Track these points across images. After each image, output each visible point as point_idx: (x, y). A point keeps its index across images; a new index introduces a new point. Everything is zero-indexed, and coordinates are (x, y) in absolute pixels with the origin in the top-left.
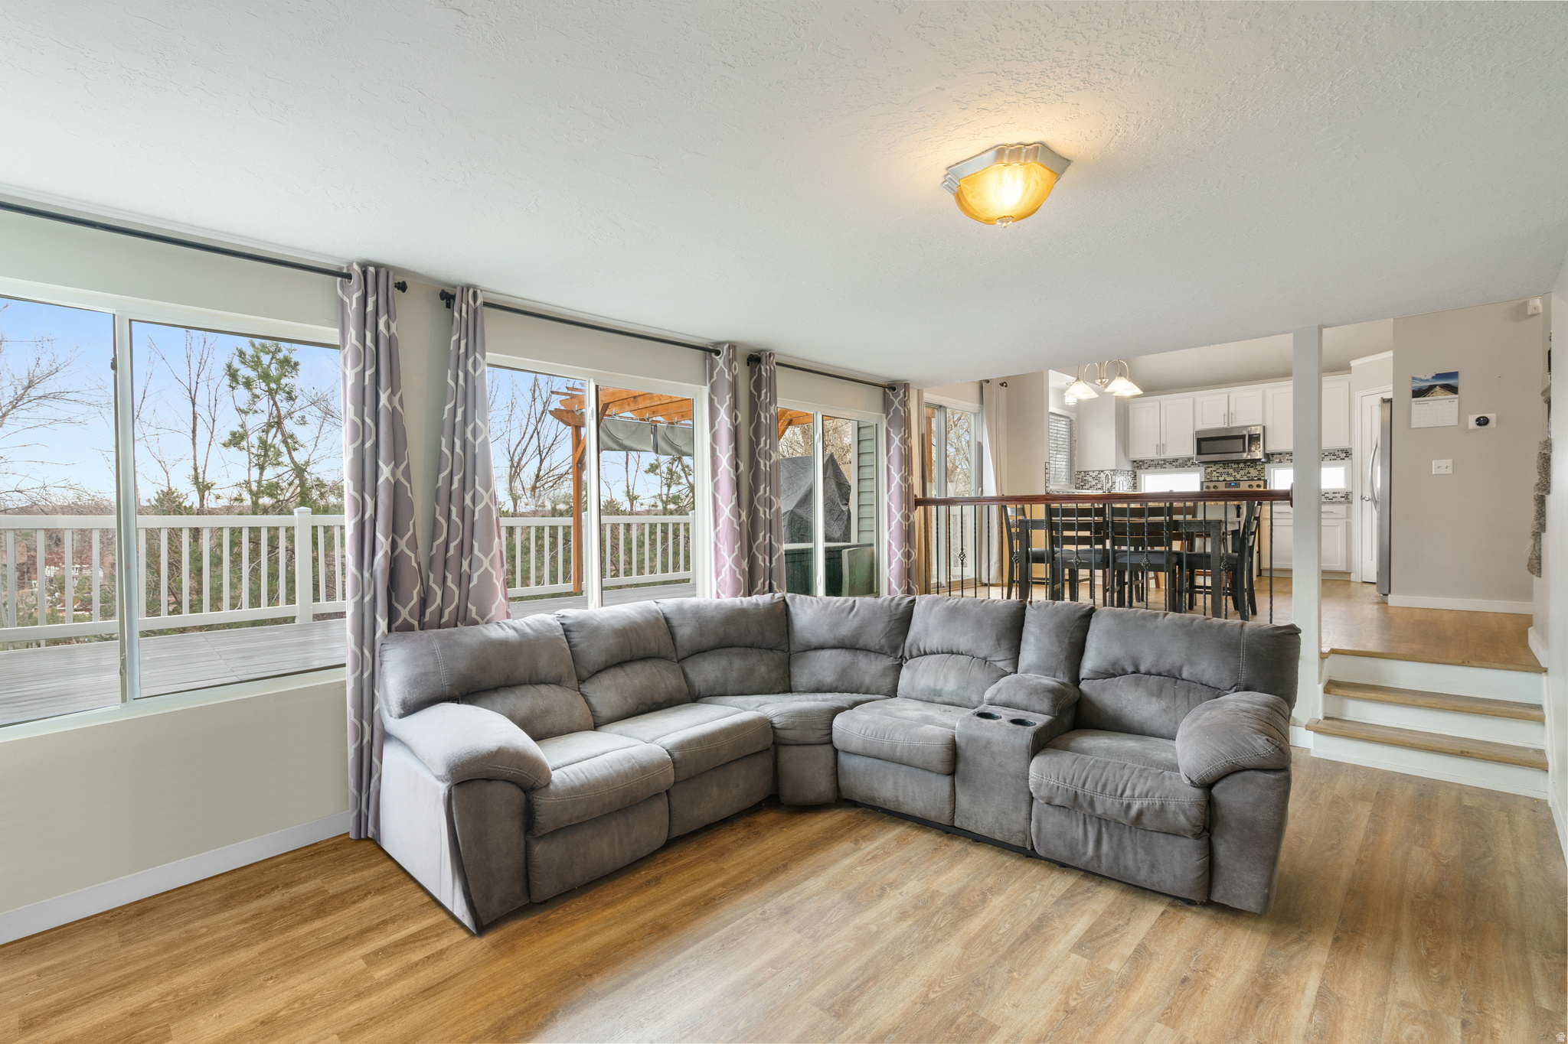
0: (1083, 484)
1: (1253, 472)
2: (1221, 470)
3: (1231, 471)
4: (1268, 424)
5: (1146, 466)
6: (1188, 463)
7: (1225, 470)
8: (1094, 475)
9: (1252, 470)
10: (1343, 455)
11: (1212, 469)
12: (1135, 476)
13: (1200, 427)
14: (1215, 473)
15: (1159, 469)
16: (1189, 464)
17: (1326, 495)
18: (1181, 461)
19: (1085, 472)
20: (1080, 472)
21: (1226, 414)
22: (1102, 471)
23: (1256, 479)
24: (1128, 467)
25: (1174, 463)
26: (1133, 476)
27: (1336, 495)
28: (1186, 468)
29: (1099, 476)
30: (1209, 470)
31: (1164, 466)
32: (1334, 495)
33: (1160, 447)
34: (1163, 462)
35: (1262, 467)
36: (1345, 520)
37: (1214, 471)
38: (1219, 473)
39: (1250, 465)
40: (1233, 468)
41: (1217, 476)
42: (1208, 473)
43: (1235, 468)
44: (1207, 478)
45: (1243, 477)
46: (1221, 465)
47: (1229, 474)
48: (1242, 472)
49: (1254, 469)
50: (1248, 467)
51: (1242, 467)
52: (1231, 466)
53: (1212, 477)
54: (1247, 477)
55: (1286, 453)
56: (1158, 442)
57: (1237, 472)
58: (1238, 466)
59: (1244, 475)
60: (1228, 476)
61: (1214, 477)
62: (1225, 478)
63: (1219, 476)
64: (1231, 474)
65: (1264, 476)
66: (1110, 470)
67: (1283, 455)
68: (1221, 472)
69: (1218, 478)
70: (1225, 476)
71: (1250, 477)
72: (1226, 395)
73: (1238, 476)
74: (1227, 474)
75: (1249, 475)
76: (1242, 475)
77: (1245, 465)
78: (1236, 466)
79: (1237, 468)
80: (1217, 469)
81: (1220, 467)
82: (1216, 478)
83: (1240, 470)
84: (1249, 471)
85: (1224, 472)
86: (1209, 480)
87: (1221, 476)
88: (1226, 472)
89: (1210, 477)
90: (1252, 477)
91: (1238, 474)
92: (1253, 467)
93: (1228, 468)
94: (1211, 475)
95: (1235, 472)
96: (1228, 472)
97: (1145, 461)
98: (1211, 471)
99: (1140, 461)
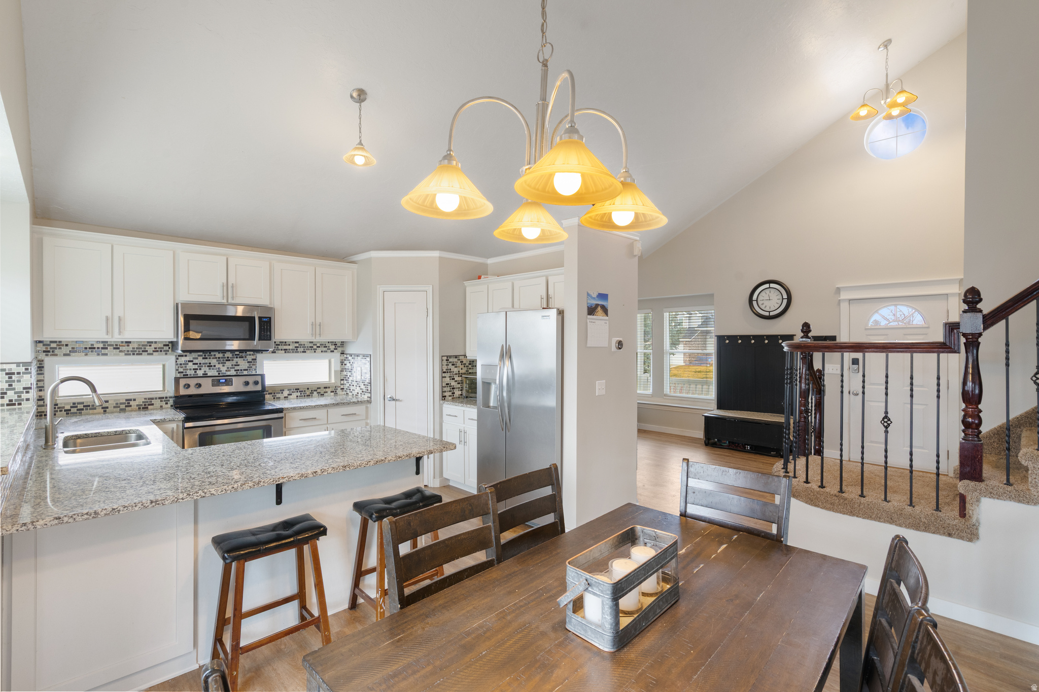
1: (243, 364)
2: (200, 360)
3: (214, 362)
4: (277, 305)
5: (65, 350)
6: (148, 348)
7: (206, 361)
9: (240, 361)
10: (332, 347)
11: (187, 358)
12: (42, 368)
13: (186, 298)
14: (190, 364)
15: (93, 358)
16: (150, 349)
17: (319, 390)
18: (136, 346)
21: (225, 284)
23: (246, 373)
25: (123, 348)
26: (36, 368)
27: (327, 390)
28: (145, 357)
30: (182, 360)
32: (325, 390)
33: (113, 322)
34: (101, 345)
35: (253, 357)
37: (189, 361)
38: (197, 364)
39: (239, 355)
40: (216, 358)
41: (194, 369)
42: (181, 364)
43: (219, 358)
44: (179, 373)
45: (230, 371)
46: (201, 353)
47: (211, 366)
48: (228, 364)
49: (244, 360)
50: (237, 358)
51: (228, 357)
52: (214, 355)
53: (187, 369)
54: (235, 370)
55: (293, 342)
56: (109, 314)
57: (222, 363)
58: (224, 355)
59: (231, 368)
60: (210, 369)
61: (190, 369)
62: (205, 371)
63: (197, 369)
64: (215, 366)
65: (255, 370)
66: (18, 364)
67: (289, 345)
68: (200, 364)
69: (195, 372)
70: (205, 369)
71: (238, 370)
72: (225, 258)
73: (223, 369)
74: (208, 366)
75: (237, 368)
76: (228, 368)
77: (233, 355)
78: (221, 355)
79: (222, 358)
80: (194, 358)
81: (199, 356)
82: (192, 372)
83: (226, 360)
84: (237, 362)
85: (203, 364)
86: (184, 375)
87: (200, 369)
88: (207, 363)
89: (184, 370)
90: (241, 370)
91: (223, 366)
92: (243, 357)
93: (210, 358)
94: (186, 367)
95: (219, 363)
96: (210, 363)
97: (63, 343)
98: (185, 361)
99: (53, 342)
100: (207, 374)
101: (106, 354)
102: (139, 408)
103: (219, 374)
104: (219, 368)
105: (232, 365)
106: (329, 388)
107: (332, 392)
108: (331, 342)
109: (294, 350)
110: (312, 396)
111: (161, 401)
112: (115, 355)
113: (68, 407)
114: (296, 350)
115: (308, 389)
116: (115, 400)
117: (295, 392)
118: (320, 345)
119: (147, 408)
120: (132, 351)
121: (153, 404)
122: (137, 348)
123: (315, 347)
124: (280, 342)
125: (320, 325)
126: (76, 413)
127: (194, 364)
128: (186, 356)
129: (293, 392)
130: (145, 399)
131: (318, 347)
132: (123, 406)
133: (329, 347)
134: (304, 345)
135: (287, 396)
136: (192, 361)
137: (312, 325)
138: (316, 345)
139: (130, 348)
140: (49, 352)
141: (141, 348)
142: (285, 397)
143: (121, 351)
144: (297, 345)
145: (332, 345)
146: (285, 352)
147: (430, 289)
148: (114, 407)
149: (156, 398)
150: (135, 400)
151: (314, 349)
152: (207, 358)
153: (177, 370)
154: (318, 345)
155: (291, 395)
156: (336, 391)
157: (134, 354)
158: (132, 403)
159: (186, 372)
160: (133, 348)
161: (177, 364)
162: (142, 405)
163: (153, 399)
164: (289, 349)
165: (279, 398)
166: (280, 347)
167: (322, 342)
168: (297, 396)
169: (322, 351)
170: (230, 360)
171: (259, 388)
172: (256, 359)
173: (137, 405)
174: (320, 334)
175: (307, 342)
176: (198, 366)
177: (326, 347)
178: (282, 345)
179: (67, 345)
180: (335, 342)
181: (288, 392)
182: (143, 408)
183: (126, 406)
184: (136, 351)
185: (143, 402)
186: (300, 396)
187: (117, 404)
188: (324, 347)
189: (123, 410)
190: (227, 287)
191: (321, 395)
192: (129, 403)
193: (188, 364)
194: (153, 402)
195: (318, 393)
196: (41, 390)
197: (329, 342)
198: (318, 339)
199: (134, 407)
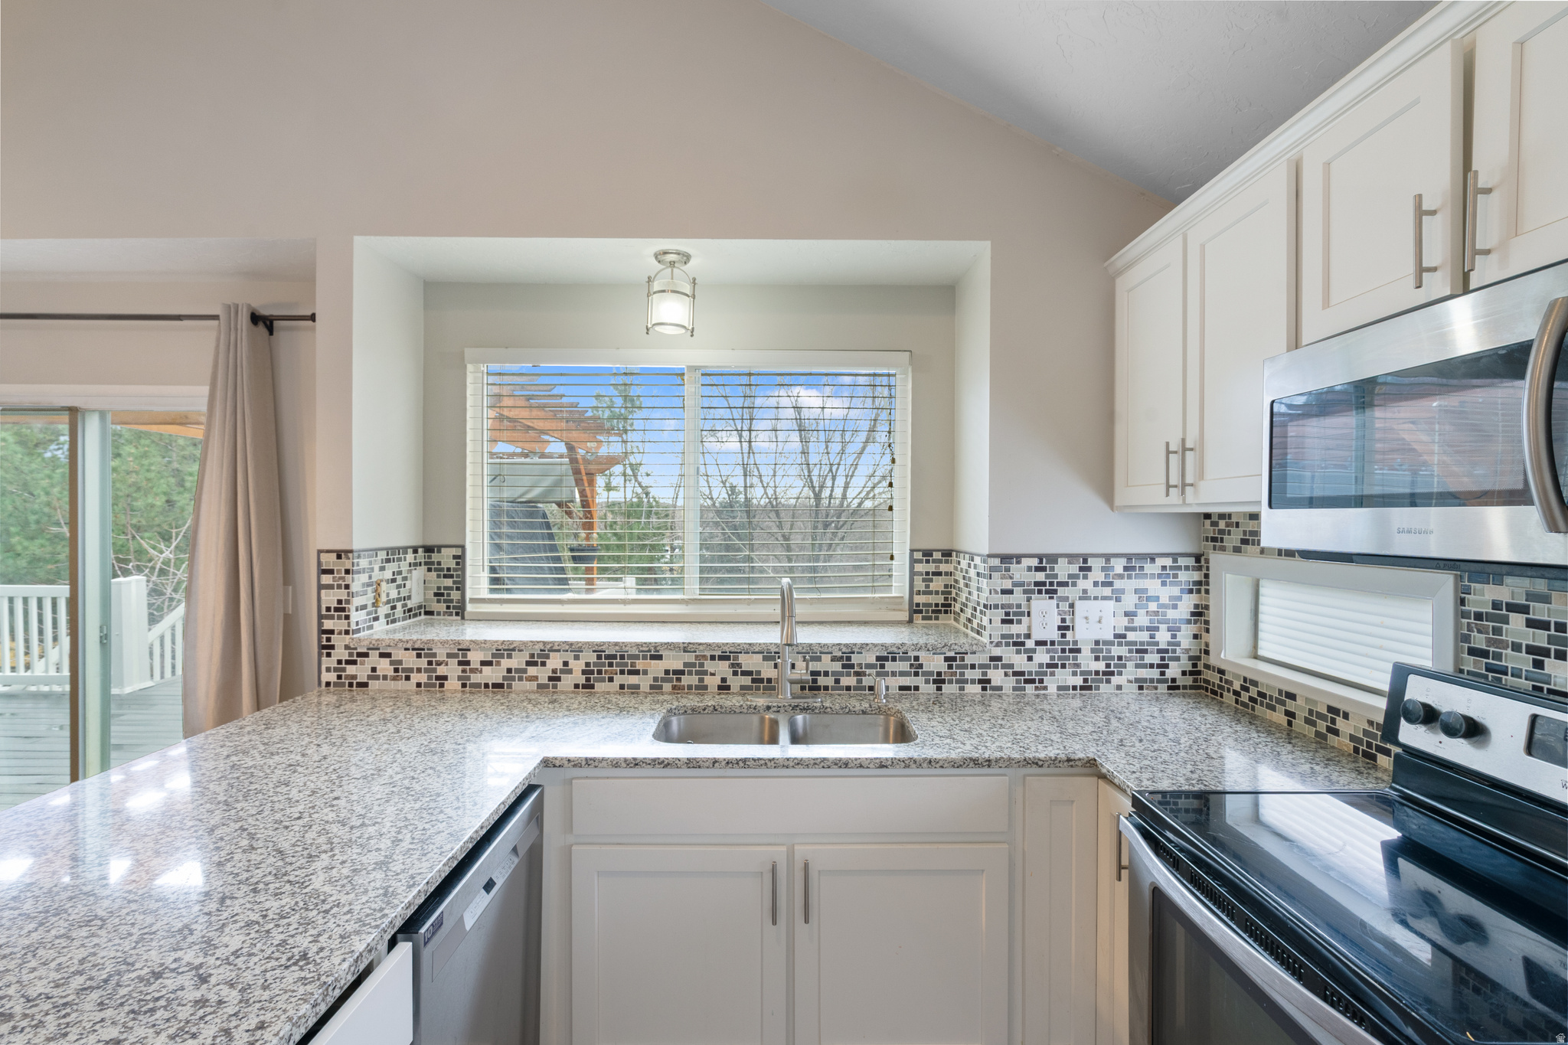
0: (954, 593)
5: (1236, 537)
8: (964, 566)
12: (1207, 577)
19: (957, 553)
20: (948, 553)
22: (973, 557)
24: (1176, 538)
26: (1191, 575)
29: (970, 573)
37: (1513, 608)
38: (1544, 625)
41: (1531, 650)
42: (1479, 616)
44: (1472, 652)
53: (1504, 645)
61: (1516, 647)
63: (1546, 653)
68: (1559, 627)
69: (1538, 664)
80: (1532, 596)
82: (1525, 662)
86: (1489, 668)
87: (1560, 655)
89: (1489, 641)
94: (1497, 631)
97: (1234, 520)
98: (1496, 605)
99: (1222, 516)
113: (1237, 686)
116: (1309, 697)
126: (1245, 706)
127: (1531, 624)
128: (1499, 580)
130: (1372, 723)
132: (1322, 727)
136: (1523, 609)
140: (1217, 540)
148: (1307, 722)
150: (1344, 714)
153: (1466, 639)
158: (1340, 723)
159: (1497, 656)
161: (1463, 615)
162: (1361, 742)
173: (1356, 739)
176: (1549, 640)
179: (1237, 525)
182: (1368, 755)
183: (1328, 730)
185: (1363, 732)
187: (1311, 713)
189: (1322, 739)
192: (1334, 722)
193: (1505, 620)
196: (1207, 631)
199: (1344, 742)
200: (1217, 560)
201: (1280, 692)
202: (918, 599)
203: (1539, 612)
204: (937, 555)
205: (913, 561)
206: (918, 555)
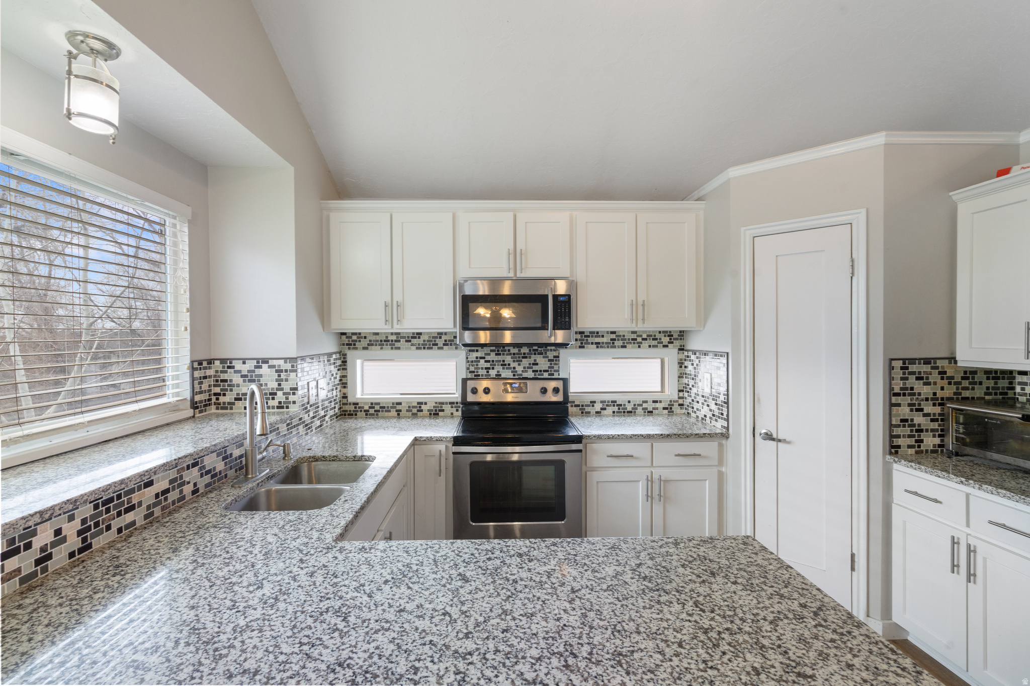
0: (217, 390)
1: (543, 364)
2: (492, 357)
3: (508, 359)
4: (580, 276)
5: (364, 343)
6: (438, 341)
7: (500, 358)
8: (245, 368)
9: (540, 359)
10: (666, 340)
11: (479, 354)
12: (344, 362)
13: (463, 273)
14: (482, 361)
15: (388, 352)
16: (440, 342)
17: (645, 405)
18: (426, 338)
19: (223, 361)
20: (210, 362)
21: (512, 251)
22: (265, 361)
23: (546, 375)
24: (330, 346)
25: (414, 341)
26: (339, 362)
27: (658, 405)
28: (435, 352)
29: (258, 372)
30: (474, 355)
31: (397, 345)
32: (654, 405)
33: (392, 309)
34: (394, 338)
35: (555, 354)
36: (715, 470)
37: (481, 358)
38: (488, 361)
39: (537, 350)
40: (511, 354)
41: (486, 368)
42: (472, 362)
43: (514, 354)
44: (471, 372)
45: (526, 371)
46: (493, 348)
47: (505, 365)
48: (525, 362)
49: (544, 357)
50: (535, 354)
51: (524, 354)
52: (509, 350)
53: (479, 368)
54: (533, 371)
55: (608, 332)
56: (388, 300)
57: (517, 361)
58: (519, 350)
59: (528, 368)
60: (503, 369)
61: (482, 368)
62: (498, 372)
63: (489, 368)
64: (509, 365)
65: (558, 371)
66: (285, 359)
67: (603, 336)
68: (493, 361)
69: (488, 372)
70: (498, 368)
71: (537, 371)
72: (511, 214)
73: (519, 369)
74: (502, 365)
75: (535, 368)
76: (524, 368)
77: (530, 350)
78: (516, 351)
79: (518, 354)
80: (486, 354)
81: (492, 351)
82: (484, 372)
83: (523, 357)
84: (535, 360)
85: (497, 361)
86: (475, 376)
87: (493, 369)
88: (500, 361)
89: (475, 368)
90: (541, 371)
91: (519, 365)
92: (542, 354)
93: (504, 354)
94: (477, 365)
95: (514, 361)
96: (504, 361)
97: (363, 335)
98: (477, 358)
99: (353, 334)
100: (500, 375)
101: (399, 348)
102: (430, 414)
103: (514, 375)
104: (514, 368)
105: (530, 364)
106: (661, 402)
107: (664, 409)
108: (664, 332)
109: (610, 343)
110: (635, 412)
111: (452, 407)
112: (407, 349)
113: (366, 408)
114: (611, 344)
115: (629, 402)
116: (407, 403)
117: (610, 406)
118: (648, 336)
119: (438, 414)
120: (422, 344)
121: (443, 411)
122: (428, 341)
123: (639, 340)
124: (591, 332)
125: (643, 305)
126: (373, 414)
127: (486, 361)
128: (477, 351)
129: (607, 405)
130: (436, 403)
131: (643, 339)
132: (415, 411)
133: (660, 339)
134: (624, 336)
135: (599, 410)
136: (484, 358)
137: (632, 305)
138: (641, 336)
139: (421, 341)
140: (351, 345)
141: (431, 341)
142: (597, 412)
143: (412, 345)
144: (613, 336)
145: (665, 336)
146: (597, 347)
147: (859, 218)
148: (407, 411)
149: (446, 403)
150: (426, 404)
151: (638, 343)
152: (500, 354)
153: (468, 369)
154: (644, 336)
155: (605, 409)
156: (671, 408)
157: (424, 348)
158: (423, 407)
159: (477, 372)
160: (424, 341)
161: (468, 362)
162: (432, 410)
163: (443, 403)
164: (603, 343)
165: (589, 413)
166: (590, 340)
167: (650, 331)
168: (614, 412)
169: (650, 346)
170: (526, 357)
171: (559, 398)
172: (558, 357)
173: (429, 410)
174: (643, 320)
175: (628, 332)
176: (491, 365)
177: (656, 339)
178: (592, 337)
179: (365, 337)
180: (670, 332)
181: (601, 406)
182: (434, 414)
183: (418, 411)
184: (426, 345)
185: (434, 407)
186: (617, 412)
187: (409, 407)
188: (653, 339)
189: (415, 415)
190: (515, 255)
191: (649, 412)
192: (420, 407)
193: (479, 362)
194: (444, 407)
195: (643, 409)
196: (345, 387)
197: (660, 332)
198: (640, 327)
199: (426, 413)
200: (350, 354)
201: (393, 404)
202: (197, 398)
203: (488, 358)
204: (205, 364)
205: (193, 369)
206: (196, 365)
